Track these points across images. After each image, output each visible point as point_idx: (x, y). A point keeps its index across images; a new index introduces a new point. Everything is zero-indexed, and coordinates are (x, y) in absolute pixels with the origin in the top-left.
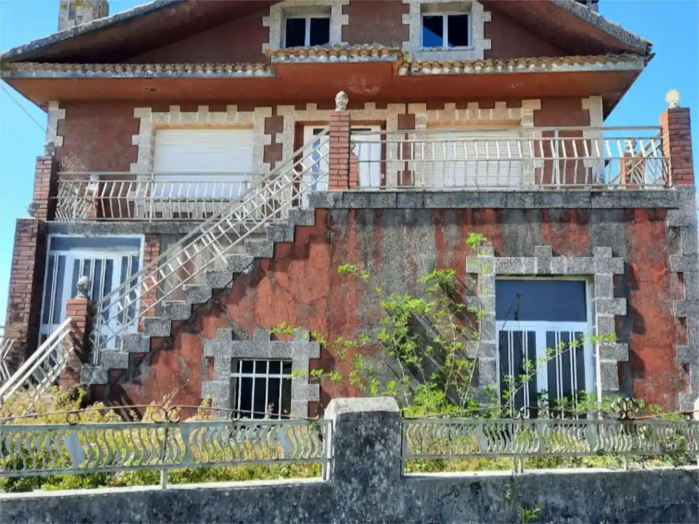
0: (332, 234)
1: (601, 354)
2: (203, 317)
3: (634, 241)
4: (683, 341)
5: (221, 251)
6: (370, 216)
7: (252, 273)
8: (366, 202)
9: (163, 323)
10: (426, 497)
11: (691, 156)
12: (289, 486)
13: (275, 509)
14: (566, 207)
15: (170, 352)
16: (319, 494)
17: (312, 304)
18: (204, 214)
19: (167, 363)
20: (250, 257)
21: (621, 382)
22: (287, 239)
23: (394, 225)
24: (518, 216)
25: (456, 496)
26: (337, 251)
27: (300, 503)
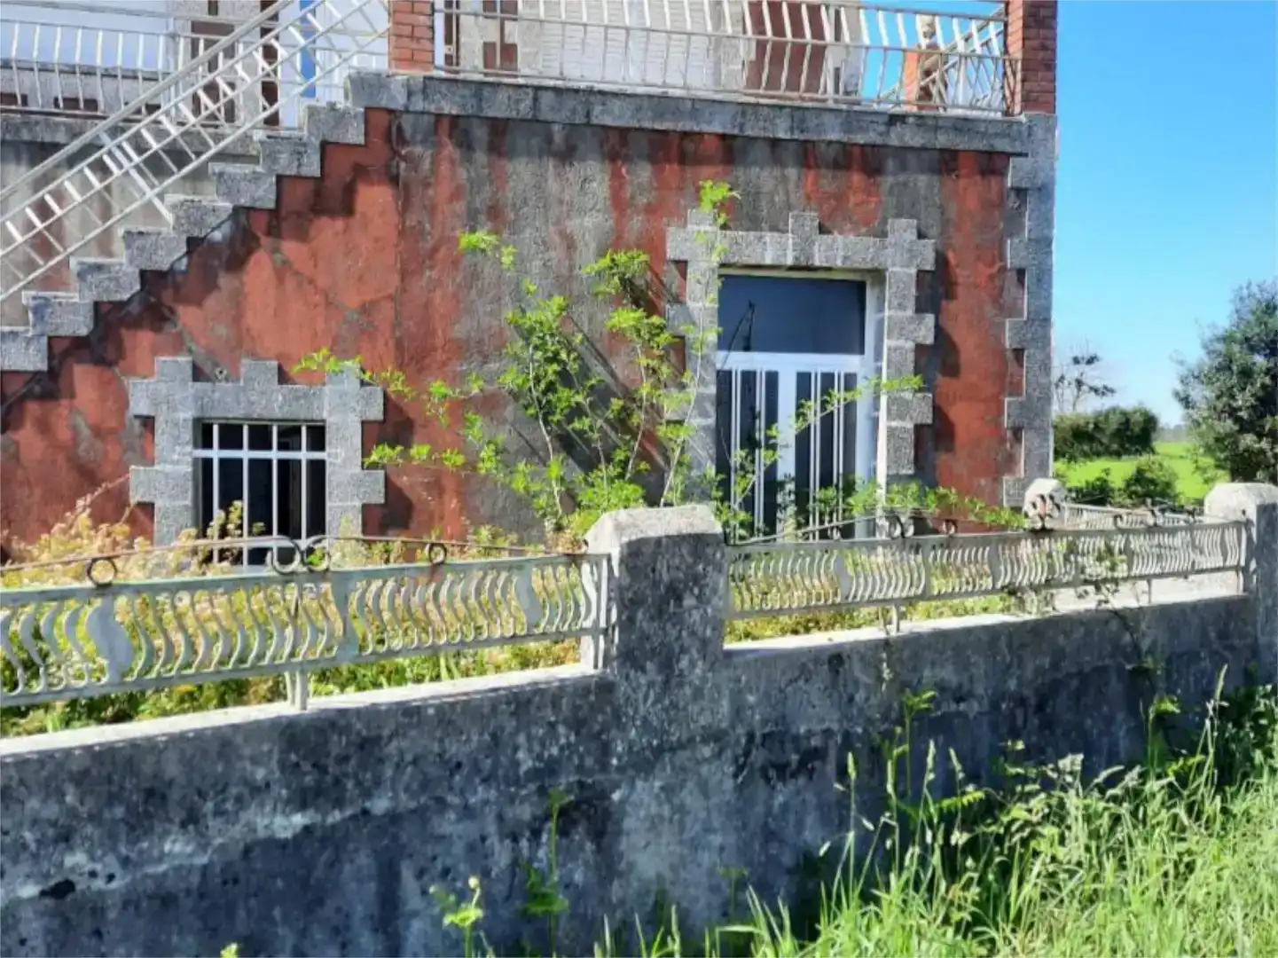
0: (403, 165)
1: (889, 411)
2: (124, 332)
3: (953, 210)
4: (1015, 390)
5: (152, 187)
6: (480, 133)
7: (230, 241)
8: (474, 101)
9: (29, 341)
10: (762, 689)
11: (1053, 59)
12: (542, 686)
13: (517, 731)
14: (845, 139)
15: (50, 405)
16: (592, 698)
17: (366, 309)
18: (56, 100)
19: (44, 427)
20: (226, 205)
21: (917, 461)
22: (305, 171)
23: (529, 154)
24: (761, 151)
25: (807, 681)
26: (416, 200)
27: (561, 718)
